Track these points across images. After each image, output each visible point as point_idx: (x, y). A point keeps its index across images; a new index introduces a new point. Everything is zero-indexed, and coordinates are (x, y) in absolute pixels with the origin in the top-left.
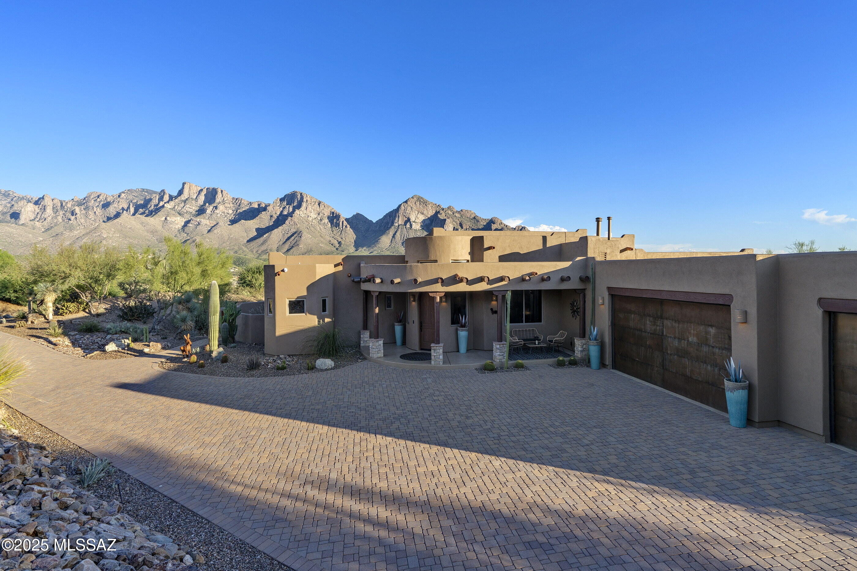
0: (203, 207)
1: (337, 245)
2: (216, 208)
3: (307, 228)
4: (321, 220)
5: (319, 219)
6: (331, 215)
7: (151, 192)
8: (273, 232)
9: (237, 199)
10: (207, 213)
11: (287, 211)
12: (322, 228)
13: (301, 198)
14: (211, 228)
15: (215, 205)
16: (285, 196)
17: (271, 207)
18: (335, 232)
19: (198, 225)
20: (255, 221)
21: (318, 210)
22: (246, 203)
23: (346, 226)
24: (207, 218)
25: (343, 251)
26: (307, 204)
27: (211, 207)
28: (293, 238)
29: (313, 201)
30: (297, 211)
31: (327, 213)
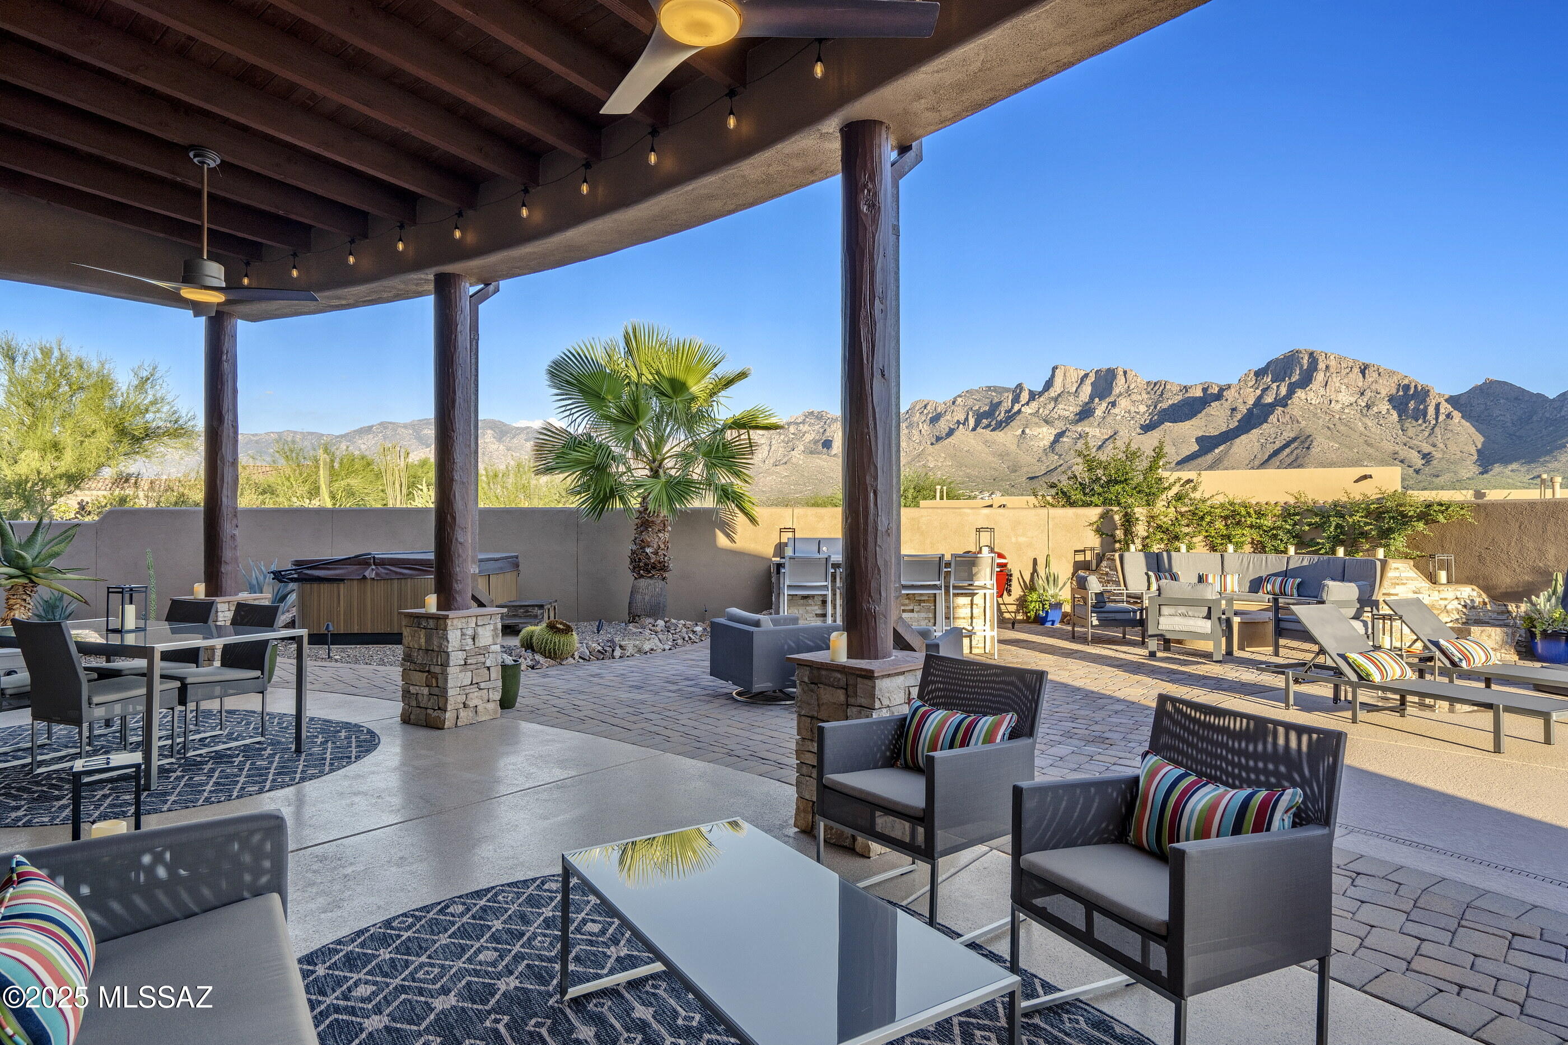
0: (1089, 405)
1: (1419, 462)
2: (1114, 404)
3: (1328, 428)
4: (1368, 407)
5: (1363, 404)
6: (1401, 393)
7: (1000, 390)
8: (1238, 441)
9: (1155, 384)
10: (1096, 415)
11: (1274, 396)
12: (1370, 424)
13: (1310, 364)
14: (1104, 443)
15: (1111, 399)
16: (1269, 364)
17: (1233, 390)
18: (1411, 432)
19: (1078, 439)
20: (1194, 421)
21: (1360, 384)
22: (1175, 389)
23: (1449, 416)
24: (1096, 424)
25: (1438, 476)
26: (1328, 374)
27: (1104, 405)
28: (1288, 450)
29: (1344, 365)
30: (1300, 394)
31: (1387, 387)
